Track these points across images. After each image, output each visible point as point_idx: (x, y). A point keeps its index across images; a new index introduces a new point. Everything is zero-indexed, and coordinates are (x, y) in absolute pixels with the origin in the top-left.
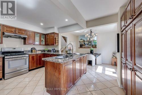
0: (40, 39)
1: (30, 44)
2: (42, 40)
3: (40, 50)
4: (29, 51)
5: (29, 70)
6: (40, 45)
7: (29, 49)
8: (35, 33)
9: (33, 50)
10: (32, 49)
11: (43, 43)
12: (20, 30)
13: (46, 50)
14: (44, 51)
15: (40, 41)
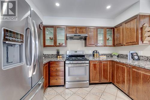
0: (105, 37)
1: (91, 45)
2: (107, 38)
3: (105, 55)
4: (90, 55)
5: (90, 84)
6: (105, 46)
7: (91, 52)
8: (97, 28)
9: (95, 54)
10: (94, 52)
11: (109, 43)
12: (81, 28)
13: (115, 55)
14: (111, 56)
15: (105, 39)
